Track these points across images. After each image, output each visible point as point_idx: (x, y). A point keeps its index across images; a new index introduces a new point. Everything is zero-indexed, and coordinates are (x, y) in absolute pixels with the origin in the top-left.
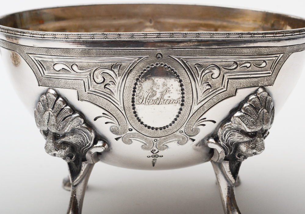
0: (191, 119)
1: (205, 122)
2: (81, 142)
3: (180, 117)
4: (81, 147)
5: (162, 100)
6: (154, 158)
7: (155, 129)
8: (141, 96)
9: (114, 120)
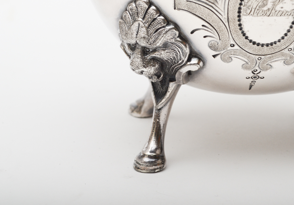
2: (173, 59)
3: (291, 31)
4: (172, 64)
5: (273, 11)
6: (253, 80)
7: (260, 45)
8: (250, 5)
9: (215, 34)
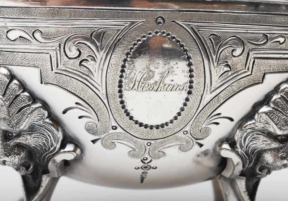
0: (200, 114)
1: (219, 119)
2: (42, 145)
3: (185, 110)
4: (43, 152)
5: (162, 85)
6: (144, 171)
7: (149, 127)
8: (132, 77)
9: (92, 113)
